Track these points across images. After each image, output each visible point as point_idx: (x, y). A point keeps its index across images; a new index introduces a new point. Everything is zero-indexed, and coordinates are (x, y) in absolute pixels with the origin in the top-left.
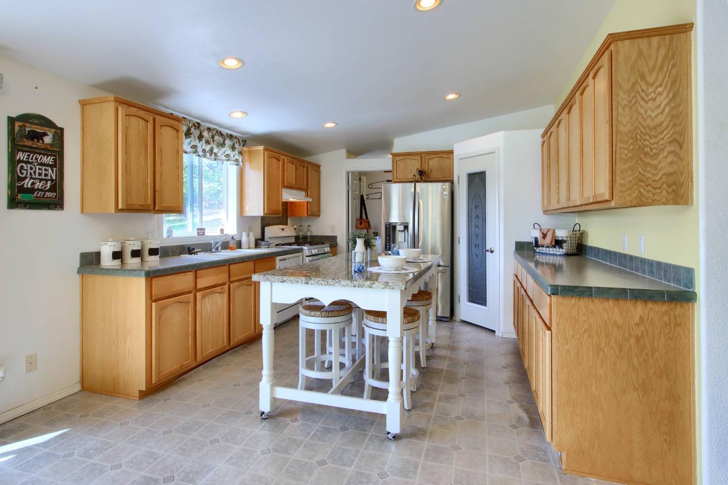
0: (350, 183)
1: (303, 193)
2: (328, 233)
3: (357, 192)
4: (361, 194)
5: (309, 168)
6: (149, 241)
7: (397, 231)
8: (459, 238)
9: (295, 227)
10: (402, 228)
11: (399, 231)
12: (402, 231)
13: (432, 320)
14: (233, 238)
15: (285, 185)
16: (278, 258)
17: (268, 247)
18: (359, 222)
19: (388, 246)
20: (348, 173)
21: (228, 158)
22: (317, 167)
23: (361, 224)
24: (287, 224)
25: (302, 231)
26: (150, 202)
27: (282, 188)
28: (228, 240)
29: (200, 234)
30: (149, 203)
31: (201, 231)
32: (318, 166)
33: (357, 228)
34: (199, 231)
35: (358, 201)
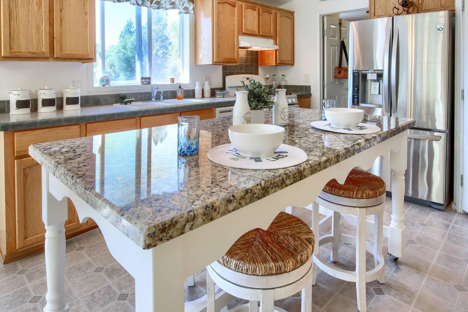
0: (325, 29)
1: (271, 41)
2: (302, 83)
3: (337, 38)
4: (342, 40)
5: (278, 15)
6: (68, 90)
7: (369, 81)
8: (463, 92)
9: (267, 76)
10: (374, 77)
11: (371, 80)
12: (375, 81)
13: (396, 221)
14: (180, 87)
15: (243, 32)
16: (218, 110)
17: (223, 97)
18: (338, 71)
19: (356, 100)
20: (323, 17)
21: (173, 6)
22: (290, 15)
23: (340, 73)
24: (257, 74)
25: (275, 80)
26: (45, 49)
27: (238, 35)
28: (175, 89)
29: (144, 83)
30: (44, 51)
31: (146, 80)
32: (292, 13)
33: (335, 77)
34: (143, 80)
35: (337, 48)
